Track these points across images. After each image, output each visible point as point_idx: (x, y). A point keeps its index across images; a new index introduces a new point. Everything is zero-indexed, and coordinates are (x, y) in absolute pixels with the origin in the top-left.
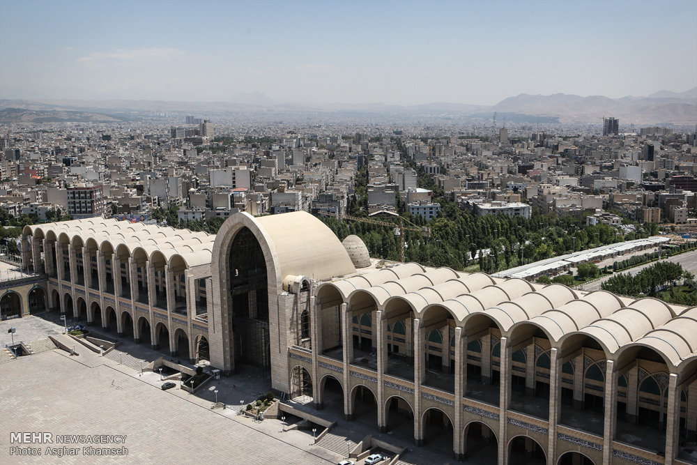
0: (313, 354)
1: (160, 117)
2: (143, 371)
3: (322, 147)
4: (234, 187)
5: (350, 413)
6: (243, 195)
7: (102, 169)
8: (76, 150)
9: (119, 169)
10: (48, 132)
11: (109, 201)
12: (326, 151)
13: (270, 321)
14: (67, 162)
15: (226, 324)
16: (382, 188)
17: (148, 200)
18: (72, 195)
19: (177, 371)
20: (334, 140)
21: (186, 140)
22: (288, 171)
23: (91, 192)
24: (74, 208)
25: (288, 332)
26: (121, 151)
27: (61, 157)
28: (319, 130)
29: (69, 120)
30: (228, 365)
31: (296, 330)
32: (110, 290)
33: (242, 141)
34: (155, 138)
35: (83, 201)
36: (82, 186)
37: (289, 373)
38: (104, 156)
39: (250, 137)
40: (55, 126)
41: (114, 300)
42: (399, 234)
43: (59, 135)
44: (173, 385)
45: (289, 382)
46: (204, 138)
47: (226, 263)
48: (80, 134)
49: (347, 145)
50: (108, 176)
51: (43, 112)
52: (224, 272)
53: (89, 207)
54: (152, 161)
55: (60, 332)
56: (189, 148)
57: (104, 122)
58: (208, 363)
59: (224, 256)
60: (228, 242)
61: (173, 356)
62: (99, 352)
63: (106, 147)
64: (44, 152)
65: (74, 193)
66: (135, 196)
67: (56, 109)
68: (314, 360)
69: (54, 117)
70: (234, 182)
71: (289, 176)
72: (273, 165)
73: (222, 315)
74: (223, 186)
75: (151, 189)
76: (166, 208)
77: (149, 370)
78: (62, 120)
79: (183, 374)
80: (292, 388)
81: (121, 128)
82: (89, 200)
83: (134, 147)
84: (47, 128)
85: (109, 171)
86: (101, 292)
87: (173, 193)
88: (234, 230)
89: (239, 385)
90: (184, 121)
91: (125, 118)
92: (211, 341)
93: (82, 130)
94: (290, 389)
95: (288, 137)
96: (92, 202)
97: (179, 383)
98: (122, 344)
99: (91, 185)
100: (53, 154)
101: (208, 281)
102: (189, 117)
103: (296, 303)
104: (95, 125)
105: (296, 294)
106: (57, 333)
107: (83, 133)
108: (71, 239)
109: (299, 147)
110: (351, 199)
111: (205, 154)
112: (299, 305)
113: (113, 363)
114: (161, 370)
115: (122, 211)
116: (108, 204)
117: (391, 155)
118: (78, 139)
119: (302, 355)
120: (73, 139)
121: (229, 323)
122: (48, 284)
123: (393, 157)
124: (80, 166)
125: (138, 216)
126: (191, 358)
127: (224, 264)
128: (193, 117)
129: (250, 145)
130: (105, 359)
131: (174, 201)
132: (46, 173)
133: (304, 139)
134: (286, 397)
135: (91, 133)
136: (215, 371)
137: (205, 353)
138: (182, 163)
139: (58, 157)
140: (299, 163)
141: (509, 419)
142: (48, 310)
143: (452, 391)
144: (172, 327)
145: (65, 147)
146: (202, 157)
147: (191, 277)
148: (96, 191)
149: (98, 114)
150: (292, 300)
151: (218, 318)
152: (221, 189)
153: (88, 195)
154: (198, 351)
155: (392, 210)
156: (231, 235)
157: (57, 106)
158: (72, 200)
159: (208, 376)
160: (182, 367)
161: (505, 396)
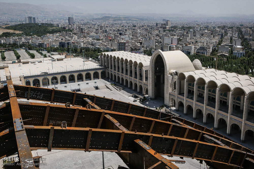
0: (176, 94)
1: (154, 19)
2: (129, 96)
3: (209, 30)
4: (172, 43)
5: (186, 113)
6: (174, 46)
7: (131, 36)
8: (124, 30)
9: (136, 36)
10: (117, 24)
11: (131, 47)
12: (210, 32)
13: (165, 84)
14: (121, 34)
15: (153, 84)
16: (224, 46)
17: (143, 47)
18: (119, 45)
19: (138, 97)
20: (214, 28)
21: (161, 27)
22: (193, 39)
23: (125, 44)
24: (120, 48)
25: (170, 87)
26: (138, 31)
27: (119, 32)
28: (210, 24)
29: (124, 20)
30: (153, 97)
31: (172, 87)
32: (131, 76)
33: (180, 28)
34: (150, 27)
35: (122, 46)
36: (122, 42)
37: (169, 100)
38: (132, 32)
39: (184, 27)
40: (119, 22)
41: (132, 79)
42: (216, 60)
43: (120, 25)
44: (137, 101)
45: (169, 102)
46: (167, 27)
47: (154, 65)
48: (126, 25)
49: (219, 30)
50: (132, 39)
51: (116, 17)
52: (153, 68)
53: (124, 48)
54: (148, 34)
55: (109, 84)
56: (161, 30)
57: (135, 21)
58: (148, 96)
59: (153, 63)
60: (154, 59)
61: (138, 93)
62: (118, 90)
63: (134, 29)
64: (114, 30)
65: (119, 44)
66: (139, 45)
67: (120, 16)
68: (176, 96)
69: (119, 19)
70: (172, 42)
71: (193, 41)
72: (188, 36)
73: (152, 81)
74: (168, 43)
75: (144, 43)
76: (149, 50)
77: (131, 96)
78: (122, 20)
79: (140, 98)
80: (170, 104)
81: (140, 23)
82: (124, 46)
83: (143, 29)
84: (117, 23)
85: (133, 37)
86: (124, 74)
87: (151, 45)
88: (156, 55)
89: (155, 102)
90: (162, 20)
91: (142, 20)
92: (149, 89)
93: (128, 23)
94: (169, 105)
95: (197, 27)
96: (125, 47)
97: (138, 101)
98: (124, 88)
99: (125, 41)
100: (117, 31)
101: (148, 71)
102: (164, 19)
103: (173, 78)
104: (132, 22)
105: (173, 76)
106: (107, 84)
107: (128, 25)
108: (116, 58)
109: (201, 30)
110: (214, 49)
111: (166, 32)
112: (174, 79)
113: (121, 93)
114: (134, 96)
115: (134, 50)
116: (130, 48)
117: (234, 34)
118: (126, 27)
119: (173, 94)
120: (124, 27)
121: (154, 84)
122: (107, 70)
123: (235, 34)
124: (124, 35)
125: (139, 52)
126: (143, 94)
127: (153, 66)
128: (165, 19)
129: (183, 29)
130: (119, 92)
131: (152, 48)
132: (114, 37)
133: (203, 27)
134: (168, 107)
135: (130, 24)
136: (149, 98)
137: (147, 93)
138: (157, 35)
139: (118, 32)
140: (198, 36)
141: (231, 118)
142: (106, 78)
143: (215, 108)
144: (138, 84)
145: (121, 29)
146: (164, 33)
147: (144, 69)
148: (126, 44)
149: (133, 18)
150: (172, 77)
151: (151, 82)
152: (167, 44)
153: (124, 45)
154: (145, 92)
155: (226, 54)
156: (155, 57)
157: (121, 15)
158: (119, 46)
159: (146, 99)
160: (140, 96)
161: (230, 110)
